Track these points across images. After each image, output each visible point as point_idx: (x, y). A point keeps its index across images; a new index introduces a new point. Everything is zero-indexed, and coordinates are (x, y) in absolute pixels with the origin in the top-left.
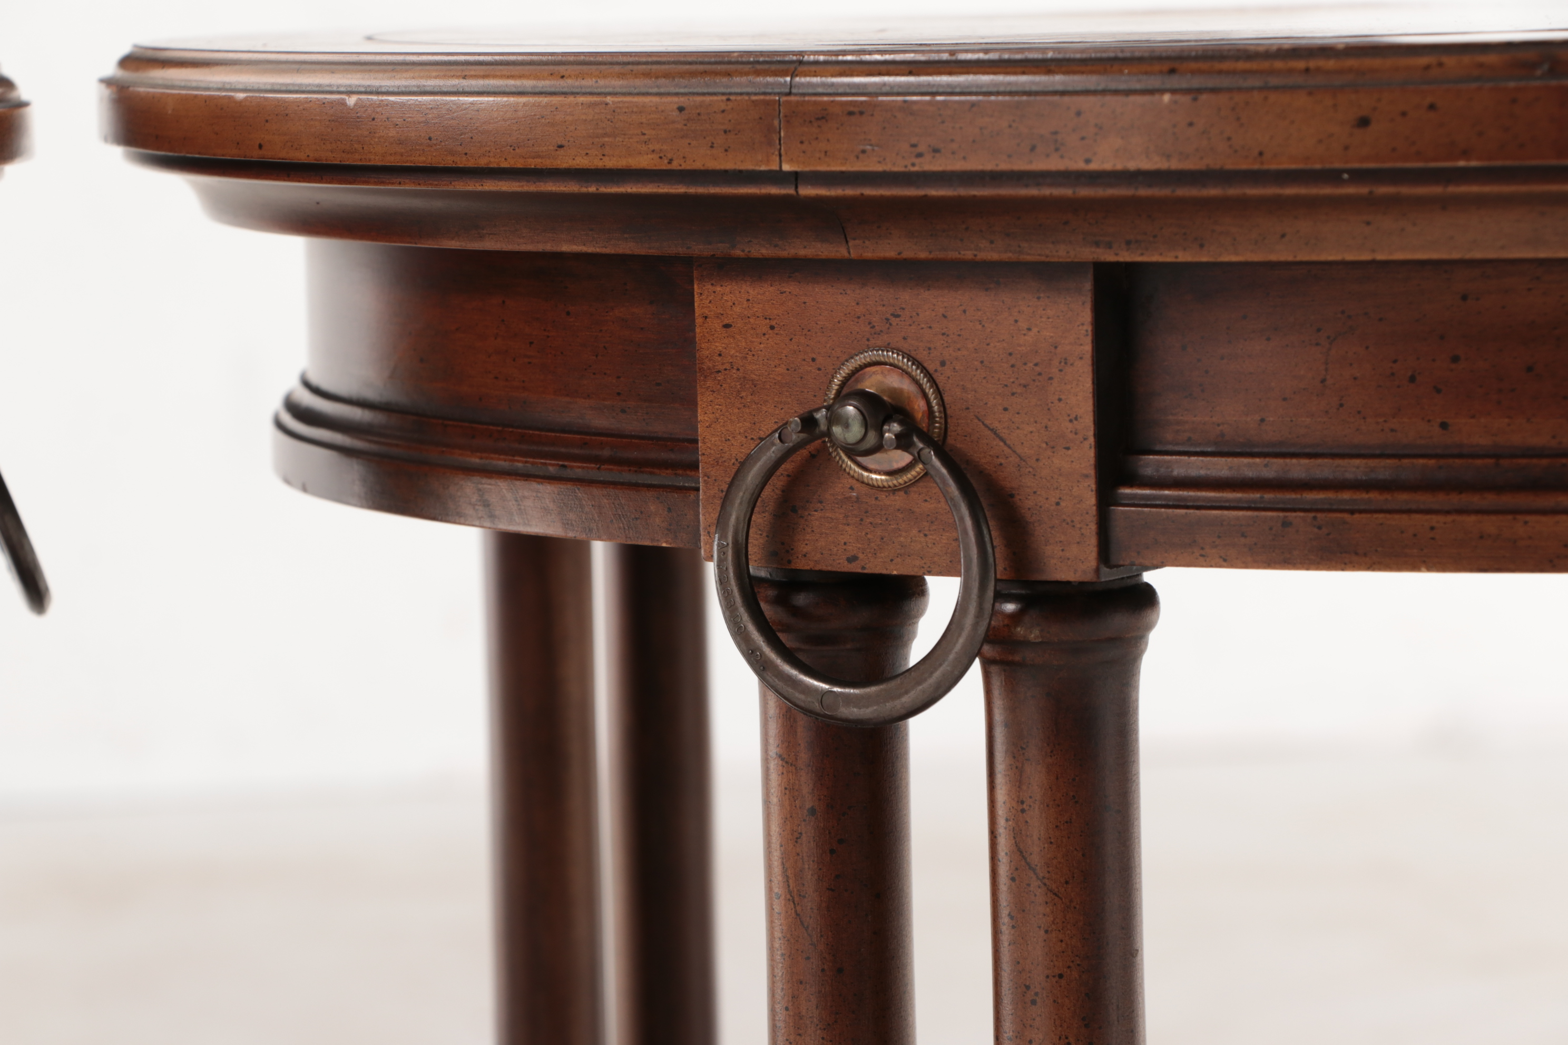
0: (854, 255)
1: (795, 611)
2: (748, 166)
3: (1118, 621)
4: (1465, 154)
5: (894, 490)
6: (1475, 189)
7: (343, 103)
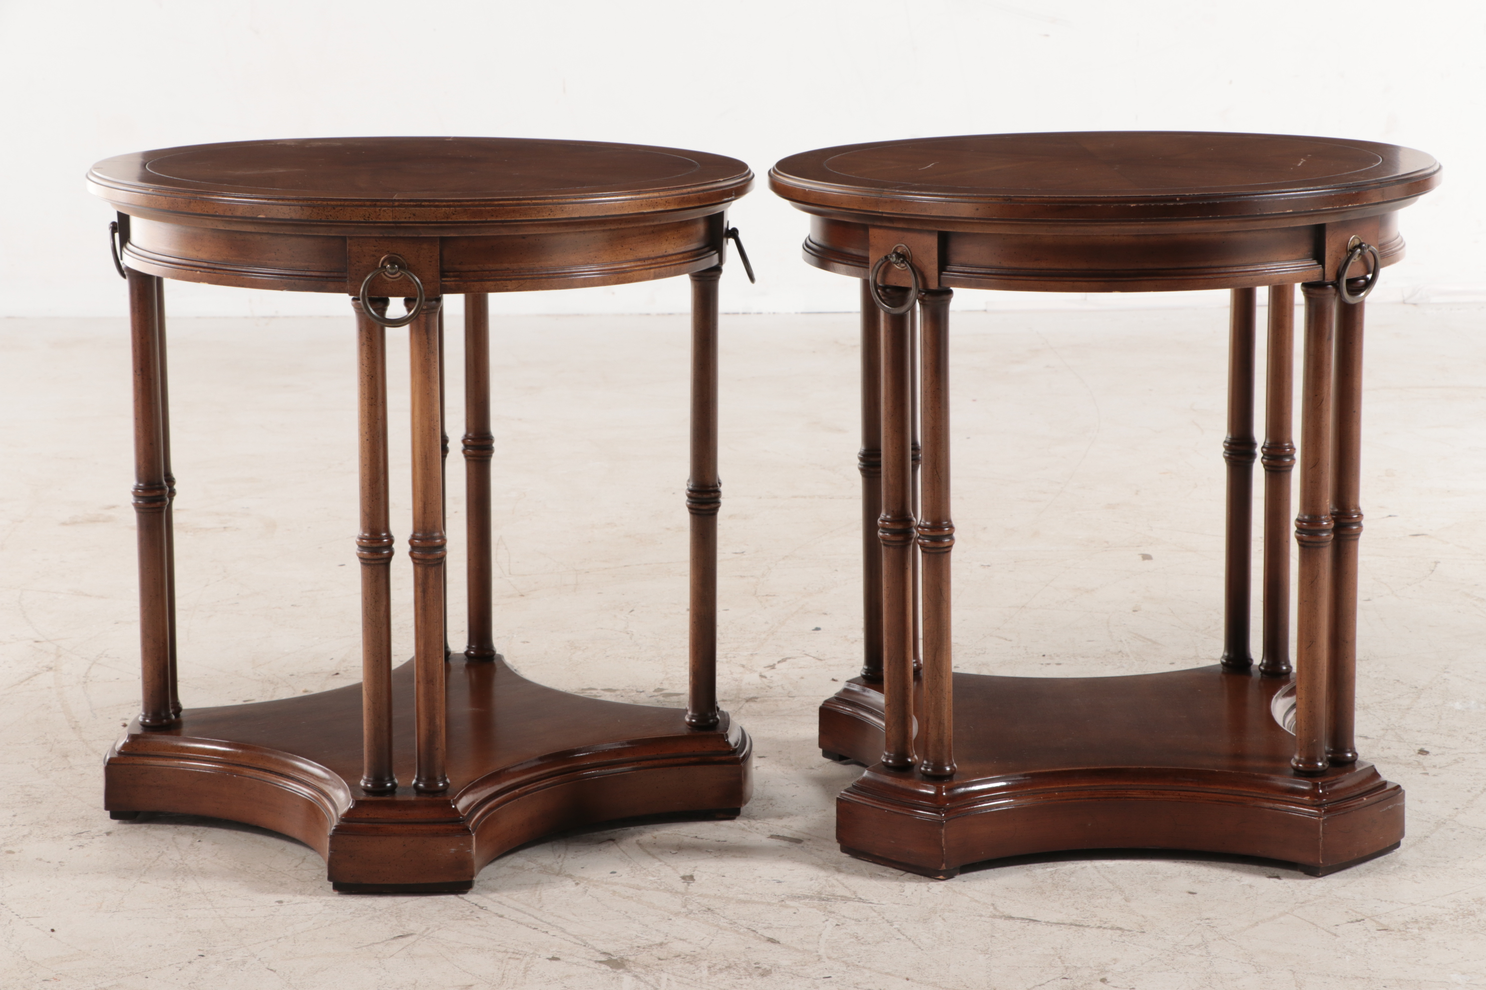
0: (895, 226)
1: (886, 292)
2: (874, 210)
3: (944, 297)
4: (995, 216)
5: (903, 271)
6: (997, 222)
7: (805, 190)
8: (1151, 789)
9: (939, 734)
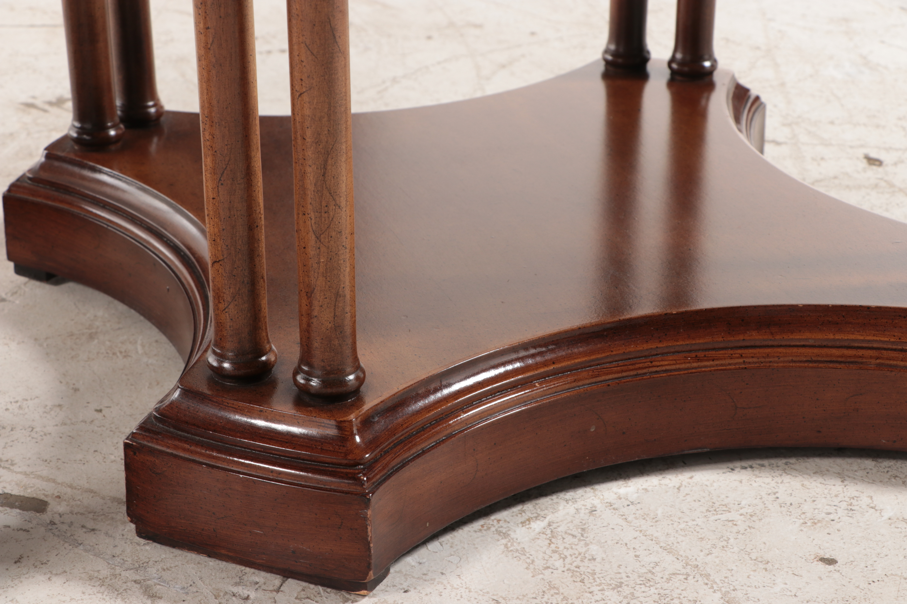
8: (690, 351)
9: (335, 316)
